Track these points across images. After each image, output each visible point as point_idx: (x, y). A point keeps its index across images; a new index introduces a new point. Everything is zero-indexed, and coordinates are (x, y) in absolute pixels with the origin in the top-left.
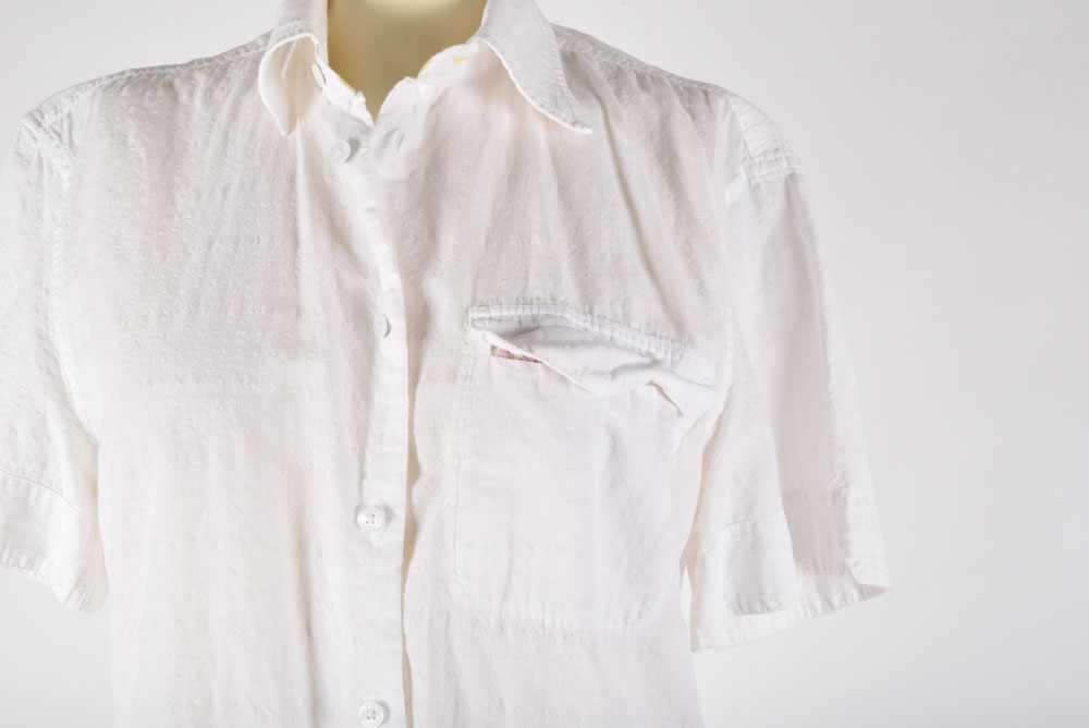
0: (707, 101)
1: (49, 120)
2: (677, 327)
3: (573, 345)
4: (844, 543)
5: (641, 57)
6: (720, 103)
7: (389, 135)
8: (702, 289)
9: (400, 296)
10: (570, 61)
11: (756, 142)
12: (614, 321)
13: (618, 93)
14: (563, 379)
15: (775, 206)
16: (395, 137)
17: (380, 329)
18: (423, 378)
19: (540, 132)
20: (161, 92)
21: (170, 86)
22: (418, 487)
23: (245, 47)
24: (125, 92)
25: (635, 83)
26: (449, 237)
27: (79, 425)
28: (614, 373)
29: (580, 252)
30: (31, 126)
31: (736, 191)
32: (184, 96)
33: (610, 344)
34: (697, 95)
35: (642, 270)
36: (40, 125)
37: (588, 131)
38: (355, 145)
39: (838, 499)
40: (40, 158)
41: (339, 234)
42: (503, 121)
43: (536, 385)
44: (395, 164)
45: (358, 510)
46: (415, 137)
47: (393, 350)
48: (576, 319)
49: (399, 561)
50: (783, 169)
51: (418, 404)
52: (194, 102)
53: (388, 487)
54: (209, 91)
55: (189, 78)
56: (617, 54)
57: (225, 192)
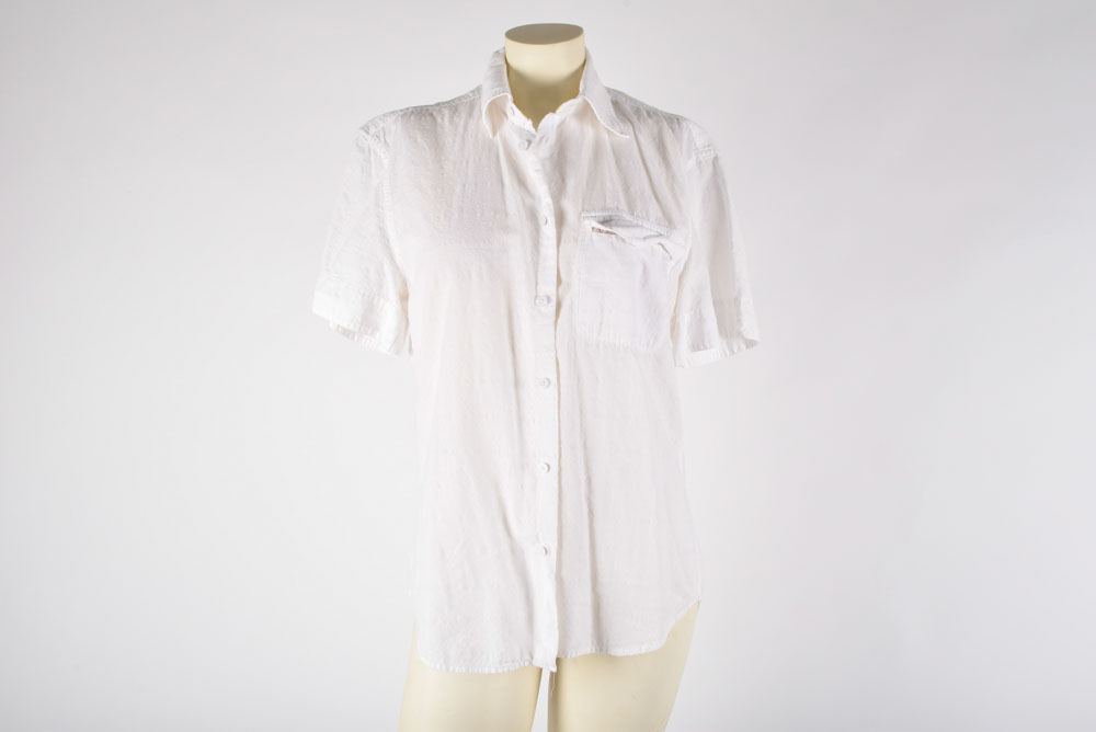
0: (679, 123)
1: (373, 130)
2: (668, 221)
3: (628, 226)
4: (739, 321)
5: (647, 103)
6: (684, 124)
7: (542, 138)
8: (679, 205)
9: (552, 207)
10: (615, 104)
11: (699, 142)
12: (643, 218)
13: (639, 119)
14: (623, 240)
15: (708, 170)
16: (544, 140)
17: (542, 222)
18: (563, 241)
19: (606, 136)
20: (428, 118)
21: (431, 115)
22: (561, 287)
23: (463, 96)
24: (412, 118)
25: (645, 114)
26: (571, 183)
27: (398, 269)
28: (645, 238)
29: (627, 189)
30: (364, 134)
31: (692, 163)
32: (439, 120)
33: (642, 227)
34: (674, 121)
35: (653, 197)
36: (368, 133)
37: (628, 137)
38: (530, 142)
39: (737, 301)
40: (369, 149)
41: (521, 182)
42: (590, 133)
43: (612, 243)
44: (545, 150)
45: (536, 297)
46: (553, 138)
47: (549, 230)
48: (628, 217)
49: (554, 318)
50: (712, 154)
51: (560, 254)
52: (445, 121)
53: (548, 288)
54: (451, 118)
55: (440, 111)
56: (636, 101)
57: (467, 162)
